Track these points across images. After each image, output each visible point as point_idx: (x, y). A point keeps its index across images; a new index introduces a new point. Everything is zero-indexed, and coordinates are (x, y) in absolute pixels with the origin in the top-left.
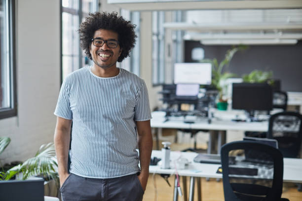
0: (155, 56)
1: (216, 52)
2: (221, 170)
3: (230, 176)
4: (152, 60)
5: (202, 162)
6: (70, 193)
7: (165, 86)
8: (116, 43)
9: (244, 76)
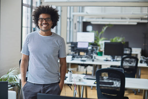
0: (68, 29)
1: (98, 27)
2: (96, 83)
3: (100, 85)
4: (67, 31)
5: (87, 79)
6: (27, 91)
7: (72, 43)
8: (50, 19)
9: (111, 39)
